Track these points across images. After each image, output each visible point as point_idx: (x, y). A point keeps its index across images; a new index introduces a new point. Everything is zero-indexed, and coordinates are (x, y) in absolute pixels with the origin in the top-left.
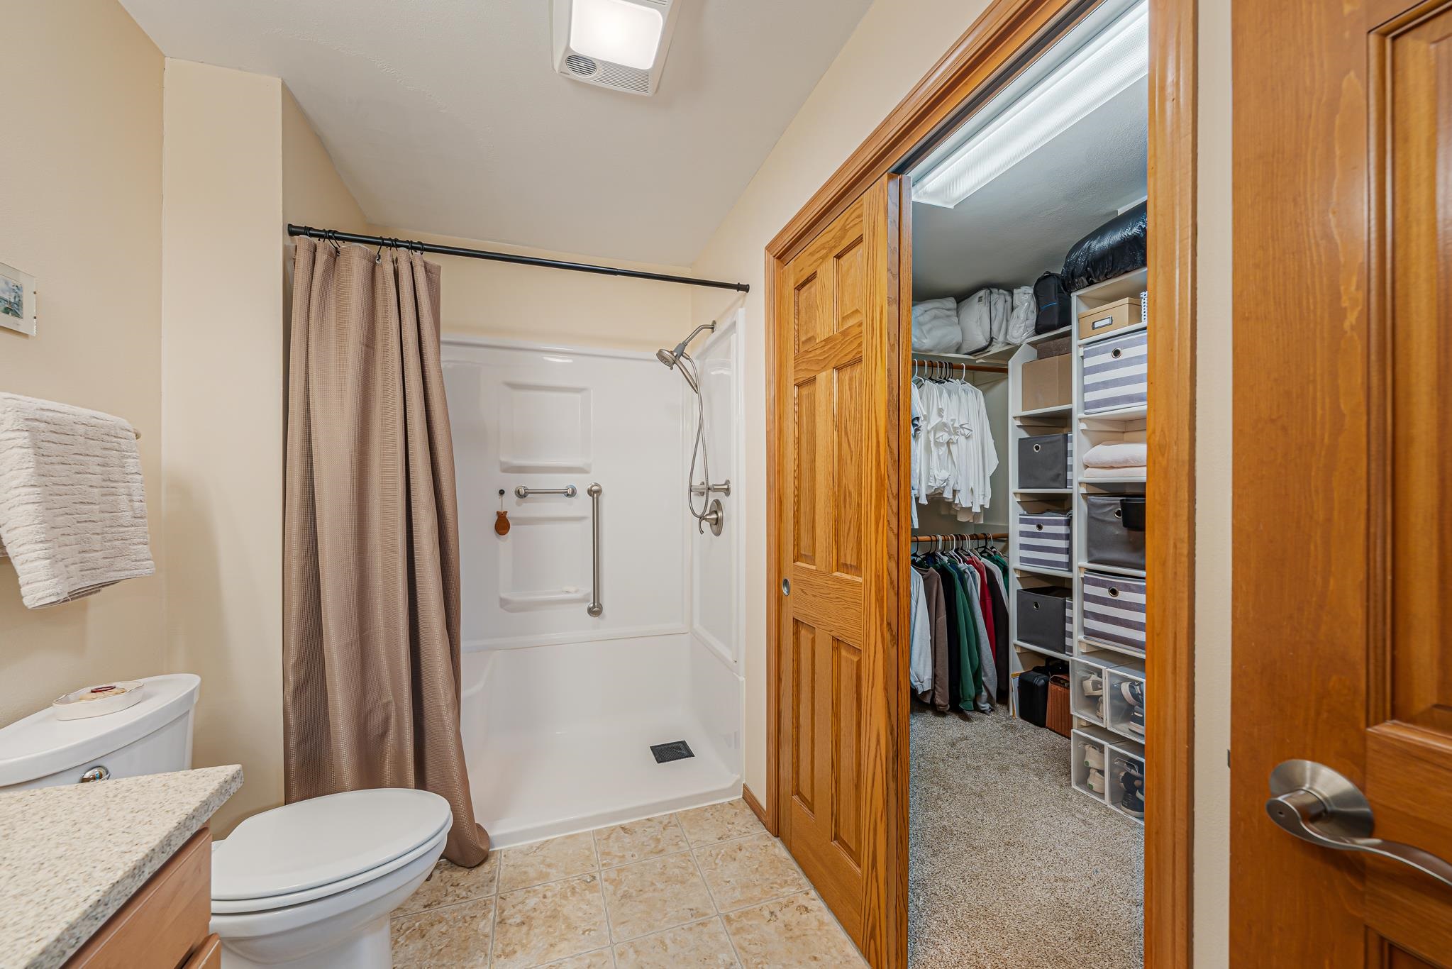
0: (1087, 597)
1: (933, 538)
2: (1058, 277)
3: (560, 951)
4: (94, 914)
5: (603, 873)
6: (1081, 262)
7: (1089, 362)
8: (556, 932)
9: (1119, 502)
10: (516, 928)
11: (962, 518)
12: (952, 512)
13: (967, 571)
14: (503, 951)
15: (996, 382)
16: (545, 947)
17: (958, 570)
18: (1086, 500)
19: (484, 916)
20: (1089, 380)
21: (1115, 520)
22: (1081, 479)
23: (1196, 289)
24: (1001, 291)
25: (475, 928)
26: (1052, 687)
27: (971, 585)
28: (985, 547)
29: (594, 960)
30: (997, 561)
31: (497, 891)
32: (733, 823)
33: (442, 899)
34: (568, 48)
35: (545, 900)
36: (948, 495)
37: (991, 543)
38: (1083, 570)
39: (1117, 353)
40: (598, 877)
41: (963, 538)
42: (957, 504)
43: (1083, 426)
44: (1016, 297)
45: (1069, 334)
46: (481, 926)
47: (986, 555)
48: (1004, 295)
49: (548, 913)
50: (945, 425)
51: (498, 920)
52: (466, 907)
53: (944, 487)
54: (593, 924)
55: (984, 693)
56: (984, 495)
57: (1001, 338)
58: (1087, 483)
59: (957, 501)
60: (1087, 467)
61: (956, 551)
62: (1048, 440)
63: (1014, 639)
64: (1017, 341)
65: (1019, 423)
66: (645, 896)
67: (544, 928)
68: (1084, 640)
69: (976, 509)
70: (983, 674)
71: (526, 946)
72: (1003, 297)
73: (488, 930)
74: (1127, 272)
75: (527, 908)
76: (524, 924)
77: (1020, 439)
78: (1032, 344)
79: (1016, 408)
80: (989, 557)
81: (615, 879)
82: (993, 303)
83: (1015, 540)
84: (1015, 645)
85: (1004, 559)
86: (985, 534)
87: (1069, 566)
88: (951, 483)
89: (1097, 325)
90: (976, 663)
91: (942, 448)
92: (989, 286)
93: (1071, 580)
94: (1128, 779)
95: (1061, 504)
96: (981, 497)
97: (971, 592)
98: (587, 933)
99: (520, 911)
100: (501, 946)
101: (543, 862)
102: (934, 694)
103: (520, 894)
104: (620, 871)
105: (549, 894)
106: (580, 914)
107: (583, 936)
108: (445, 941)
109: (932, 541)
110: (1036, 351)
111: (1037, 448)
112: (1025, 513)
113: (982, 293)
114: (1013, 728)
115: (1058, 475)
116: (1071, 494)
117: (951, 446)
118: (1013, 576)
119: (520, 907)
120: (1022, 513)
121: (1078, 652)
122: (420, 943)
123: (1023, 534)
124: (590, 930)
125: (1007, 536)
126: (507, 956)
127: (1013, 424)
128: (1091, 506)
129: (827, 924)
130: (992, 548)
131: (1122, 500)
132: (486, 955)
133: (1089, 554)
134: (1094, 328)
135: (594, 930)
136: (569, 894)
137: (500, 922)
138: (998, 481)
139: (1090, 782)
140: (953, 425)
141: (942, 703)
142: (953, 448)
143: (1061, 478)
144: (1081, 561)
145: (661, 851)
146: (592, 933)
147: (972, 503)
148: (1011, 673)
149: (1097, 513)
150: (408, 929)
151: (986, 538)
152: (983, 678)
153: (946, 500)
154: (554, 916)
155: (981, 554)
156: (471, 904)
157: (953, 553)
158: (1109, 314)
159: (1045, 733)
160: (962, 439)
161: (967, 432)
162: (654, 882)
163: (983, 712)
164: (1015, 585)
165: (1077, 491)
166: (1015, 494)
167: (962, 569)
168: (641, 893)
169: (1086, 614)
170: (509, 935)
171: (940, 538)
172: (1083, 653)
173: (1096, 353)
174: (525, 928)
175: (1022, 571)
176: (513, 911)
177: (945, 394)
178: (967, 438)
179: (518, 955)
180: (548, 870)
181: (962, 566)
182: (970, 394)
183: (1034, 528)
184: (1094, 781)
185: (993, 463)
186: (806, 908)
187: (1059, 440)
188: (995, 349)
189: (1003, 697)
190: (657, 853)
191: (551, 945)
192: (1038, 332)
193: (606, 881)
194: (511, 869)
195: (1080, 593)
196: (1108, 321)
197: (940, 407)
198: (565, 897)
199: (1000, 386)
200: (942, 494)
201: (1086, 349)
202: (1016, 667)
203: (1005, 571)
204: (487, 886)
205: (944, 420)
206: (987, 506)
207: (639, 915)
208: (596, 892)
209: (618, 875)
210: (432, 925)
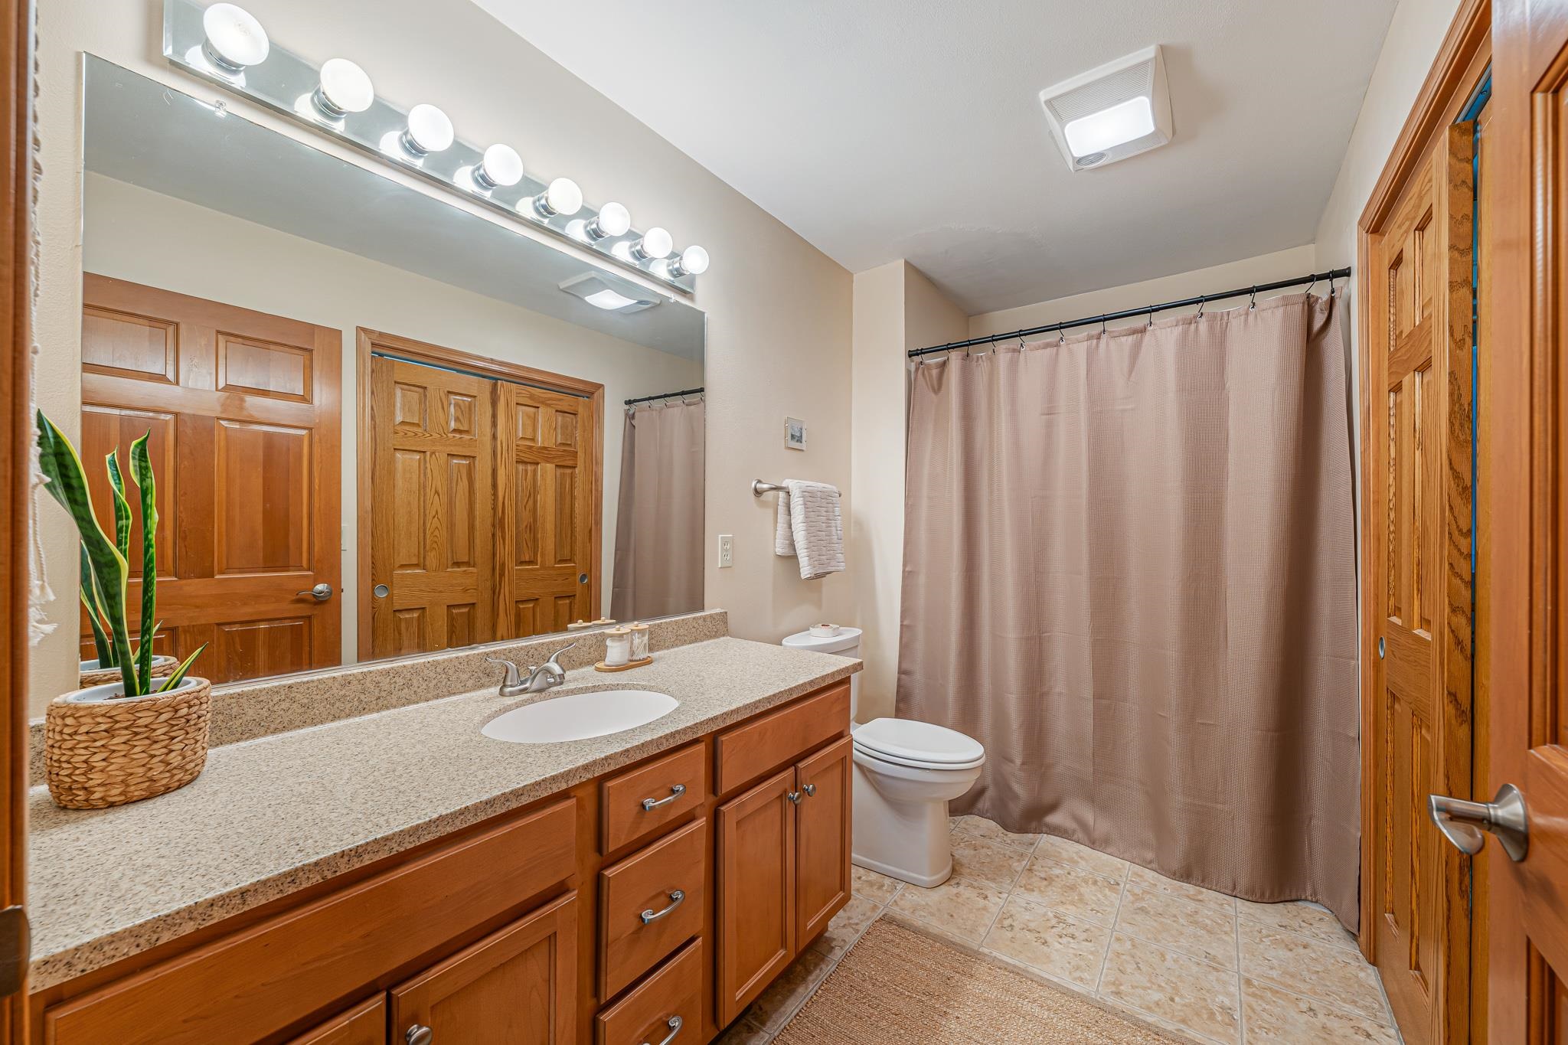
5: (1127, 886)
8: (1069, 897)
10: (1039, 879)
14: (1025, 885)
16: (1057, 900)
19: (1019, 860)
25: (1010, 863)
29: (1092, 929)
31: (1034, 852)
34: (1074, 158)
35: (1068, 875)
40: (1122, 885)
46: (1014, 864)
49: (1068, 884)
51: (1027, 867)
54: (1102, 910)
66: (1163, 920)
67: (1060, 890)
71: (1043, 892)
73: (1019, 869)
75: (1052, 872)
76: (1046, 879)
81: (1138, 895)
99: (1046, 872)
100: (1025, 882)
101: (1077, 853)
103: (1050, 863)
104: (1144, 892)
105: (1073, 874)
106: (1094, 898)
108: (988, 860)
119: (1047, 869)
122: (972, 852)
124: (1098, 912)
126: (1026, 889)
132: (1012, 881)
135: (1102, 913)
136: (1090, 883)
137: (1029, 870)
145: (1200, 900)
150: (967, 841)
154: (1072, 888)
156: (1012, 849)
162: (1178, 916)
168: (1160, 915)
170: (1033, 880)
174: (1045, 883)
176: (1040, 869)
179: (1035, 893)
180: (1079, 860)
186: (1369, 1035)
190: (1194, 900)
191: (1062, 902)
193: (1128, 891)
194: (1049, 845)
198: (1086, 882)
204: (1027, 846)
207: (1148, 927)
208: (1115, 893)
209: (1142, 894)
210: (983, 847)
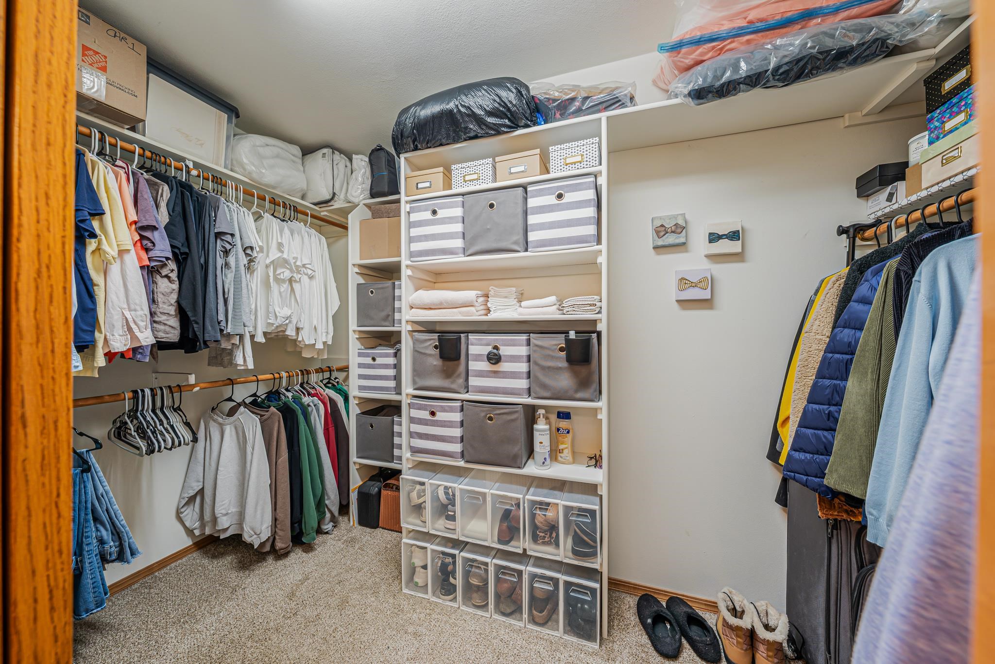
0: (412, 420)
1: (277, 376)
2: (387, 153)
6: (409, 123)
7: (414, 217)
9: (437, 337)
11: (306, 354)
12: (298, 349)
13: (311, 404)
15: (339, 237)
17: (301, 405)
18: (412, 337)
20: (415, 232)
21: (433, 353)
22: (408, 318)
24: (342, 155)
26: (384, 492)
27: (315, 417)
28: (329, 378)
30: (340, 390)
36: (291, 332)
37: (335, 374)
38: (410, 397)
39: (434, 212)
41: (308, 373)
42: (300, 342)
43: (409, 272)
44: (354, 161)
45: (398, 201)
47: (330, 385)
48: (345, 160)
50: (286, 261)
53: (287, 324)
55: (328, 515)
56: (327, 333)
57: (342, 196)
58: (412, 322)
59: (300, 339)
60: (412, 308)
61: (302, 385)
62: (380, 286)
63: (354, 458)
64: (356, 200)
65: (357, 270)
68: (411, 457)
69: (319, 346)
70: (326, 498)
72: (344, 161)
74: (441, 145)
77: (358, 284)
78: (368, 206)
79: (355, 257)
80: (334, 388)
82: (335, 163)
83: (354, 371)
84: (355, 463)
85: (345, 388)
86: (329, 367)
87: (398, 390)
88: (294, 321)
89: (420, 186)
90: (319, 492)
91: (285, 286)
92: (334, 149)
93: (400, 402)
94: (444, 566)
95: (390, 339)
96: (324, 334)
97: (315, 424)
102: (274, 539)
109: (274, 378)
110: (371, 213)
111: (372, 292)
112: (363, 347)
113: (325, 150)
114: (353, 540)
115: (388, 316)
116: (400, 332)
117: (294, 284)
118: (353, 402)
120: (360, 348)
121: (405, 460)
123: (361, 366)
125: (347, 367)
127: (352, 271)
128: (415, 341)
130: (336, 378)
131: (439, 336)
133: (414, 382)
134: (417, 188)
138: (339, 320)
139: (416, 579)
140: (295, 263)
141: (283, 546)
142: (296, 286)
143: (390, 318)
144: (408, 389)
147: (315, 340)
148: (352, 487)
149: (421, 347)
151: (330, 370)
152: (327, 502)
153: (289, 337)
155: (325, 385)
157: (297, 387)
158: (429, 178)
159: (379, 531)
160: (305, 279)
161: (310, 272)
163: (327, 533)
164: (355, 410)
165: (405, 329)
166: (354, 331)
167: (306, 403)
169: (412, 435)
171: (284, 374)
172: (410, 468)
173: (419, 210)
175: (360, 398)
177: (287, 231)
178: (311, 278)
181: (306, 400)
182: (313, 237)
183: (369, 361)
184: (419, 579)
185: (335, 304)
187: (387, 287)
188: (337, 204)
189: (344, 509)
192: (373, 196)
195: (408, 418)
196: (428, 184)
197: (280, 241)
199: (342, 242)
200: (284, 331)
201: (412, 205)
202: (356, 481)
203: (346, 399)
205: (285, 256)
206: (330, 343)
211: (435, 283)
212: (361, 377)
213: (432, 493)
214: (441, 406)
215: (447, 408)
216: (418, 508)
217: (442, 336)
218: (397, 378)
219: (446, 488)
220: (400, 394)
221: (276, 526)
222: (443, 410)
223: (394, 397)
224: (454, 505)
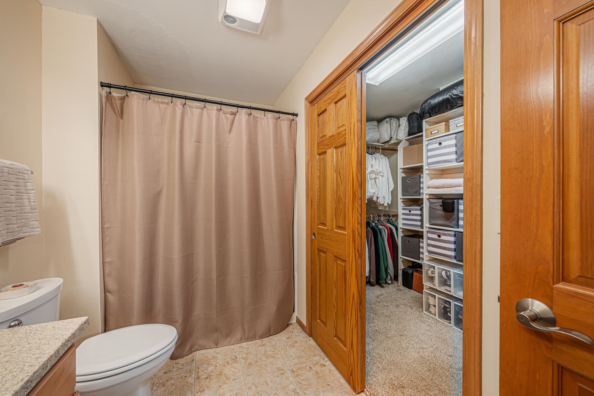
0: (429, 238)
1: (369, 216)
2: (417, 114)
3: (224, 388)
4: (26, 386)
5: (240, 355)
6: (427, 108)
7: (430, 147)
8: (221, 381)
9: (441, 201)
10: (204, 380)
11: (380, 208)
12: (376, 206)
13: (382, 229)
14: (199, 390)
15: (392, 155)
16: (217, 387)
17: (379, 228)
18: (429, 201)
19: (190, 376)
20: (430, 154)
21: (439, 208)
22: (427, 192)
23: (483, 118)
24: (394, 119)
25: (187, 381)
26: (415, 273)
27: (384, 234)
28: (389, 219)
29: (238, 391)
30: (393, 225)
31: (195, 365)
32: (293, 332)
33: (172, 370)
34: (225, 12)
35: (216, 368)
36: (375, 199)
37: (391, 218)
38: (427, 228)
39: (440, 144)
40: (238, 357)
41: (380, 216)
42: (378, 203)
43: (427, 172)
44: (400, 121)
45: (422, 136)
46: (189, 380)
47: (389, 222)
48: (396, 120)
49: (218, 373)
50: (374, 171)
51: (196, 377)
52: (182, 372)
53: (373, 196)
54: (237, 377)
55: (389, 277)
56: (389, 199)
57: (395, 137)
58: (429, 194)
59: (378, 201)
60: (429, 188)
61: (378, 221)
62: (413, 177)
63: (400, 255)
64: (401, 139)
65: (402, 171)
66: (258, 364)
67: (216, 379)
68: (428, 255)
69: (386, 205)
70: (388, 269)
71: (209, 387)
72: (395, 121)
73: (192, 381)
74: (444, 112)
75: (208, 371)
76: (208, 378)
77: (402, 177)
78: (406, 140)
79: (401, 165)
80: (390, 223)
81: (245, 357)
82: (391, 124)
83: (401, 217)
84: (401, 258)
85: (396, 224)
86: (388, 214)
87: (422, 226)
88: (376, 194)
89: (433, 133)
90: (386, 265)
91: (373, 181)
92: (390, 117)
93: (422, 232)
94: (445, 308)
95: (418, 202)
96: (388, 200)
97: (384, 237)
98: (235, 380)
99: (206, 373)
100: (198, 388)
101: (214, 352)
102: (370, 278)
103: (205, 366)
104: (247, 354)
105: (218, 365)
106: (231, 373)
107: (233, 382)
108: (174, 387)
110: (408, 143)
111: (409, 180)
112: (404, 206)
113: (387, 119)
114: (400, 290)
115: (417, 191)
116: (423, 199)
117: (376, 179)
118: (400, 231)
119: (205, 371)
120: (403, 206)
121: (425, 259)
122: (163, 389)
123: (403, 214)
124: (236, 379)
125: (397, 215)
126: (201, 392)
127: (400, 171)
128: (430, 203)
129: (333, 371)
130: (391, 220)
131: (442, 201)
132: (192, 392)
133: (430, 221)
134: (431, 134)
135: (238, 379)
136: (226, 365)
137: (197, 378)
138: (394, 193)
139: (430, 310)
140: (377, 171)
141: (373, 281)
142: (377, 180)
143: (418, 192)
144: (426, 224)
145: (264, 345)
146: (237, 380)
147: (384, 202)
148: (399, 268)
149: (433, 206)
150: (157, 383)
151: (389, 216)
152: (389, 271)
153: (374, 201)
154: (220, 374)
155: (387, 222)
156: (184, 371)
157: (376, 222)
158: (437, 128)
159: (412, 291)
160: (380, 177)
161: (382, 174)
162: (262, 358)
163: (389, 284)
164: (401, 234)
165: (425, 197)
166: (400, 198)
167: (380, 228)
168: (256, 362)
169: (429, 245)
170: (202, 383)
171: (372, 216)
172: (427, 260)
173: (432, 144)
174: (208, 380)
175: (403, 229)
176: (202, 373)
177: (374, 159)
178: (382, 176)
179: (206, 391)
180: (217, 355)
181: (380, 227)
182: (383, 159)
183: (407, 212)
184: (432, 309)
185: (392, 186)
186: (324, 365)
187: (417, 177)
188: (392, 142)
189: (396, 278)
190: (262, 346)
191: (220, 386)
192: (409, 135)
193: (241, 358)
194: (201, 355)
195: (426, 237)
196: (437, 131)
197: (372, 164)
198: (224, 366)
199: (395, 156)
200: (372, 198)
201: (428, 142)
202: (401, 266)
203: (397, 229)
204: (191, 363)
205: (374, 169)
206: (390, 203)
207: (256, 372)
208: (237, 363)
209: (246, 356)
210: (168, 381)
211: (442, 174)
212: (404, 219)
213: (439, 273)
214: (444, 233)
215: (446, 234)
216: (432, 279)
217: (444, 201)
218: (422, 221)
219: (446, 271)
220: (423, 228)
221: (370, 273)
222: (445, 235)
223: (420, 229)
224: (450, 280)
